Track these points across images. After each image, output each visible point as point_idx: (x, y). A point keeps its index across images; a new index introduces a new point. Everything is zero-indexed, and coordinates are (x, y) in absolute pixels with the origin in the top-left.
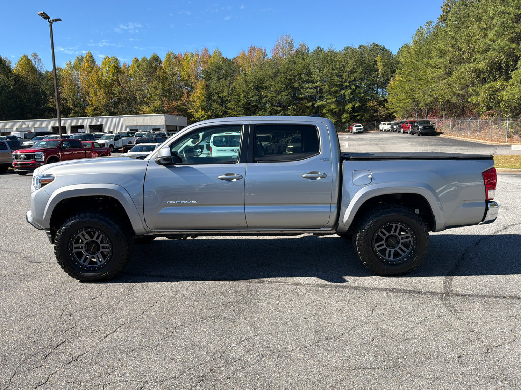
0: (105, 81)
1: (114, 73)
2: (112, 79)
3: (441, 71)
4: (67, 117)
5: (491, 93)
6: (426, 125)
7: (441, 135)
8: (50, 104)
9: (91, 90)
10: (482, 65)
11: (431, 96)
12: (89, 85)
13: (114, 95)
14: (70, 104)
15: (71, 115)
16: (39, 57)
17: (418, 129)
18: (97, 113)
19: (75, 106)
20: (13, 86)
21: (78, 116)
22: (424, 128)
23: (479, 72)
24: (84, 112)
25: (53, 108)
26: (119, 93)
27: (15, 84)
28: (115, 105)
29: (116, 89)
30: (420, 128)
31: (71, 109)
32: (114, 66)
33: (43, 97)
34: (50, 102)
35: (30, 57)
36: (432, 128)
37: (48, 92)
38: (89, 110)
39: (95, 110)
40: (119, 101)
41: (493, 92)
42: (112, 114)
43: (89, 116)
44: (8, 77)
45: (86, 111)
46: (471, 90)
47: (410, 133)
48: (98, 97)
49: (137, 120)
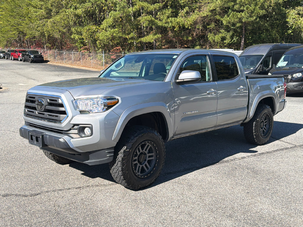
3: (43, 12)
5: (90, 33)
6: (36, 55)
7: (48, 63)
10: (79, 11)
11: (38, 31)
17: (30, 57)
22: (35, 57)
23: (78, 16)
30: (32, 56)
36: (41, 57)
41: (92, 33)
46: (74, 30)
47: (21, 60)
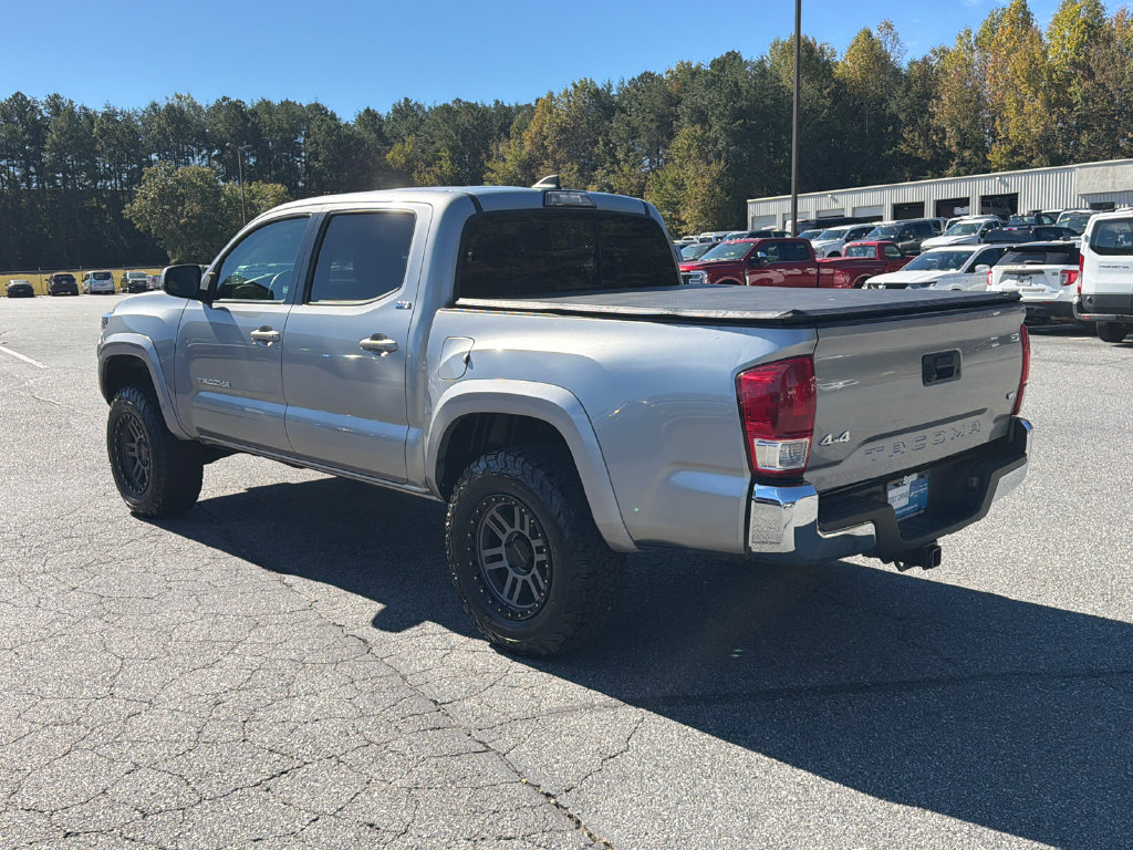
0: (1052, 70)
1: (1080, 45)
2: (1074, 63)
4: (941, 176)
8: (903, 147)
9: (1010, 100)
12: (1010, 85)
13: (1070, 106)
14: (951, 143)
15: (950, 172)
16: (896, 28)
18: (1019, 160)
19: (962, 145)
20: (829, 109)
21: (967, 173)
24: (985, 161)
25: (910, 155)
26: (1086, 100)
27: (835, 103)
28: (1071, 134)
29: (1076, 90)
31: (951, 155)
32: (1085, 22)
33: (890, 128)
34: (905, 140)
35: (875, 33)
37: (902, 116)
38: (996, 154)
39: (1014, 153)
40: (1085, 124)
42: (1057, 160)
43: (996, 170)
44: (820, 90)
45: (989, 157)
48: (1026, 117)
49: (1114, 177)
